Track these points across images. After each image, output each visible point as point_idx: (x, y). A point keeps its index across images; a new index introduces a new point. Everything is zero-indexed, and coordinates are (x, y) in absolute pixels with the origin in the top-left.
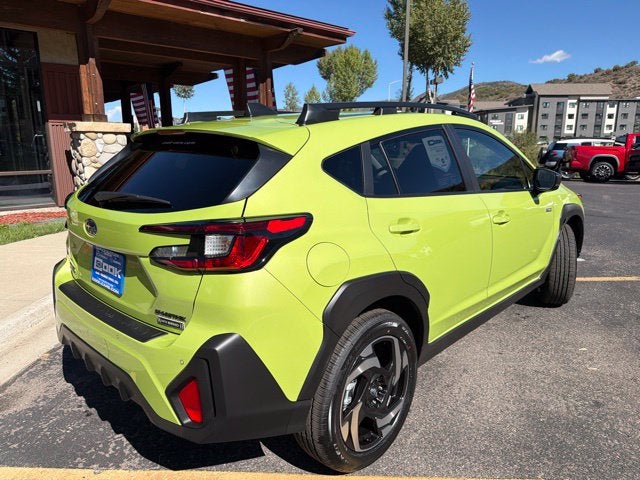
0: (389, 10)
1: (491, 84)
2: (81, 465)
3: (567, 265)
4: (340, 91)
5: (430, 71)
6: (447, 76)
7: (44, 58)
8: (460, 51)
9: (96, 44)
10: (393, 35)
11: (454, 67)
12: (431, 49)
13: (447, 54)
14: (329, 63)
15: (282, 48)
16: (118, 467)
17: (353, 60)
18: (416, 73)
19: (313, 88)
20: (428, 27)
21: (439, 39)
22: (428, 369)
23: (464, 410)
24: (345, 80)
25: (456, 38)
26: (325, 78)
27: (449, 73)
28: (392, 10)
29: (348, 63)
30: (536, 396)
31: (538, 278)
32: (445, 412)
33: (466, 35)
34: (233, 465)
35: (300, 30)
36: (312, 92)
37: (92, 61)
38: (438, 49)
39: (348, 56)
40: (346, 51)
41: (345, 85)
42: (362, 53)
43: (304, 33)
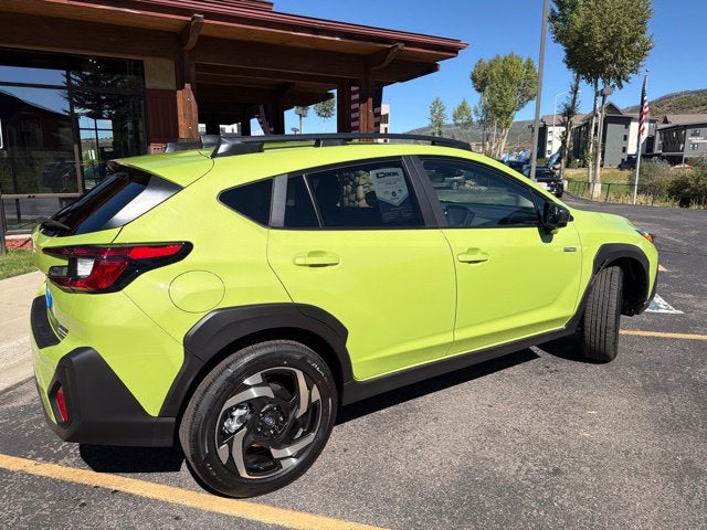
0: (553, 11)
1: (697, 92)
2: (30, 457)
3: (605, 314)
4: (495, 105)
5: (600, 80)
6: (620, 86)
7: (148, 85)
8: (640, 55)
9: (193, 70)
10: (557, 40)
11: (631, 75)
12: (600, 54)
13: (620, 60)
14: (485, 75)
15: (384, 65)
16: (56, 462)
17: (511, 70)
18: (583, 83)
19: (464, 103)
20: (597, 29)
21: (611, 42)
22: (396, 412)
23: (402, 457)
24: (501, 93)
25: (632, 40)
26: (479, 90)
27: (623, 82)
28: (557, 11)
29: (506, 74)
30: (493, 454)
31: (563, 326)
32: (380, 456)
33: (647, 35)
34: (146, 475)
35: (401, 45)
36: (462, 108)
37: (187, 86)
38: (608, 54)
39: (507, 65)
40: (506, 59)
41: (500, 98)
42: (524, 62)
43: (405, 48)
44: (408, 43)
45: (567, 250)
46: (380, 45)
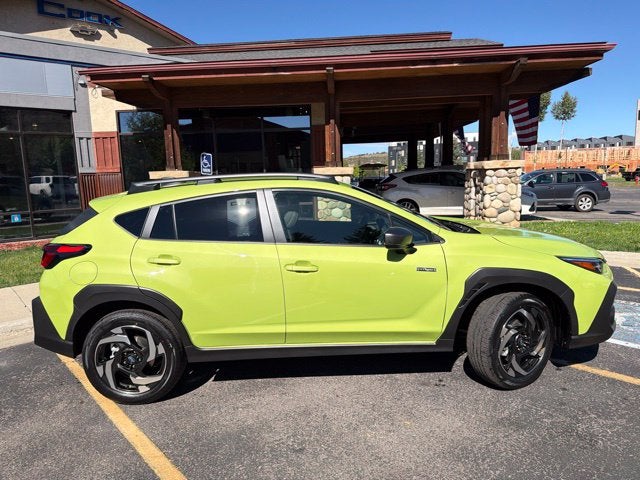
7: (313, 122)
9: (337, 108)
15: (511, 81)
31: (433, 342)
35: (523, 60)
37: (332, 121)
43: (529, 61)
44: (531, 56)
45: (420, 269)
46: (503, 63)
